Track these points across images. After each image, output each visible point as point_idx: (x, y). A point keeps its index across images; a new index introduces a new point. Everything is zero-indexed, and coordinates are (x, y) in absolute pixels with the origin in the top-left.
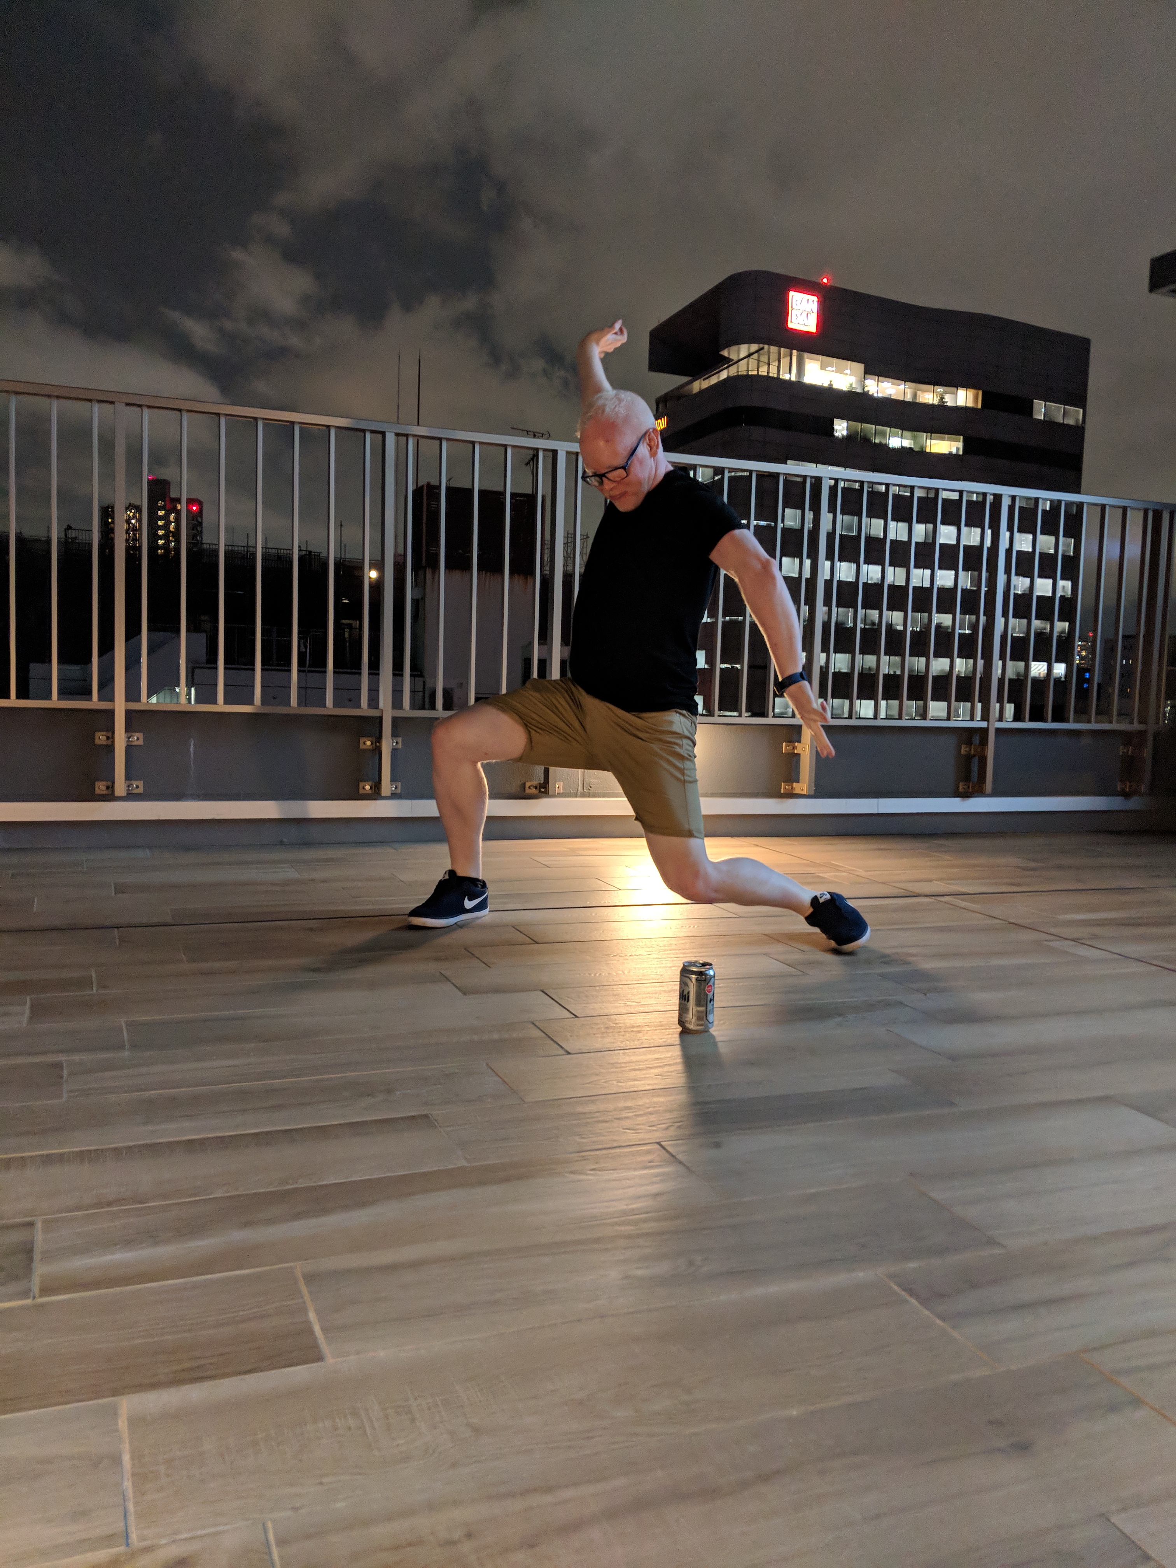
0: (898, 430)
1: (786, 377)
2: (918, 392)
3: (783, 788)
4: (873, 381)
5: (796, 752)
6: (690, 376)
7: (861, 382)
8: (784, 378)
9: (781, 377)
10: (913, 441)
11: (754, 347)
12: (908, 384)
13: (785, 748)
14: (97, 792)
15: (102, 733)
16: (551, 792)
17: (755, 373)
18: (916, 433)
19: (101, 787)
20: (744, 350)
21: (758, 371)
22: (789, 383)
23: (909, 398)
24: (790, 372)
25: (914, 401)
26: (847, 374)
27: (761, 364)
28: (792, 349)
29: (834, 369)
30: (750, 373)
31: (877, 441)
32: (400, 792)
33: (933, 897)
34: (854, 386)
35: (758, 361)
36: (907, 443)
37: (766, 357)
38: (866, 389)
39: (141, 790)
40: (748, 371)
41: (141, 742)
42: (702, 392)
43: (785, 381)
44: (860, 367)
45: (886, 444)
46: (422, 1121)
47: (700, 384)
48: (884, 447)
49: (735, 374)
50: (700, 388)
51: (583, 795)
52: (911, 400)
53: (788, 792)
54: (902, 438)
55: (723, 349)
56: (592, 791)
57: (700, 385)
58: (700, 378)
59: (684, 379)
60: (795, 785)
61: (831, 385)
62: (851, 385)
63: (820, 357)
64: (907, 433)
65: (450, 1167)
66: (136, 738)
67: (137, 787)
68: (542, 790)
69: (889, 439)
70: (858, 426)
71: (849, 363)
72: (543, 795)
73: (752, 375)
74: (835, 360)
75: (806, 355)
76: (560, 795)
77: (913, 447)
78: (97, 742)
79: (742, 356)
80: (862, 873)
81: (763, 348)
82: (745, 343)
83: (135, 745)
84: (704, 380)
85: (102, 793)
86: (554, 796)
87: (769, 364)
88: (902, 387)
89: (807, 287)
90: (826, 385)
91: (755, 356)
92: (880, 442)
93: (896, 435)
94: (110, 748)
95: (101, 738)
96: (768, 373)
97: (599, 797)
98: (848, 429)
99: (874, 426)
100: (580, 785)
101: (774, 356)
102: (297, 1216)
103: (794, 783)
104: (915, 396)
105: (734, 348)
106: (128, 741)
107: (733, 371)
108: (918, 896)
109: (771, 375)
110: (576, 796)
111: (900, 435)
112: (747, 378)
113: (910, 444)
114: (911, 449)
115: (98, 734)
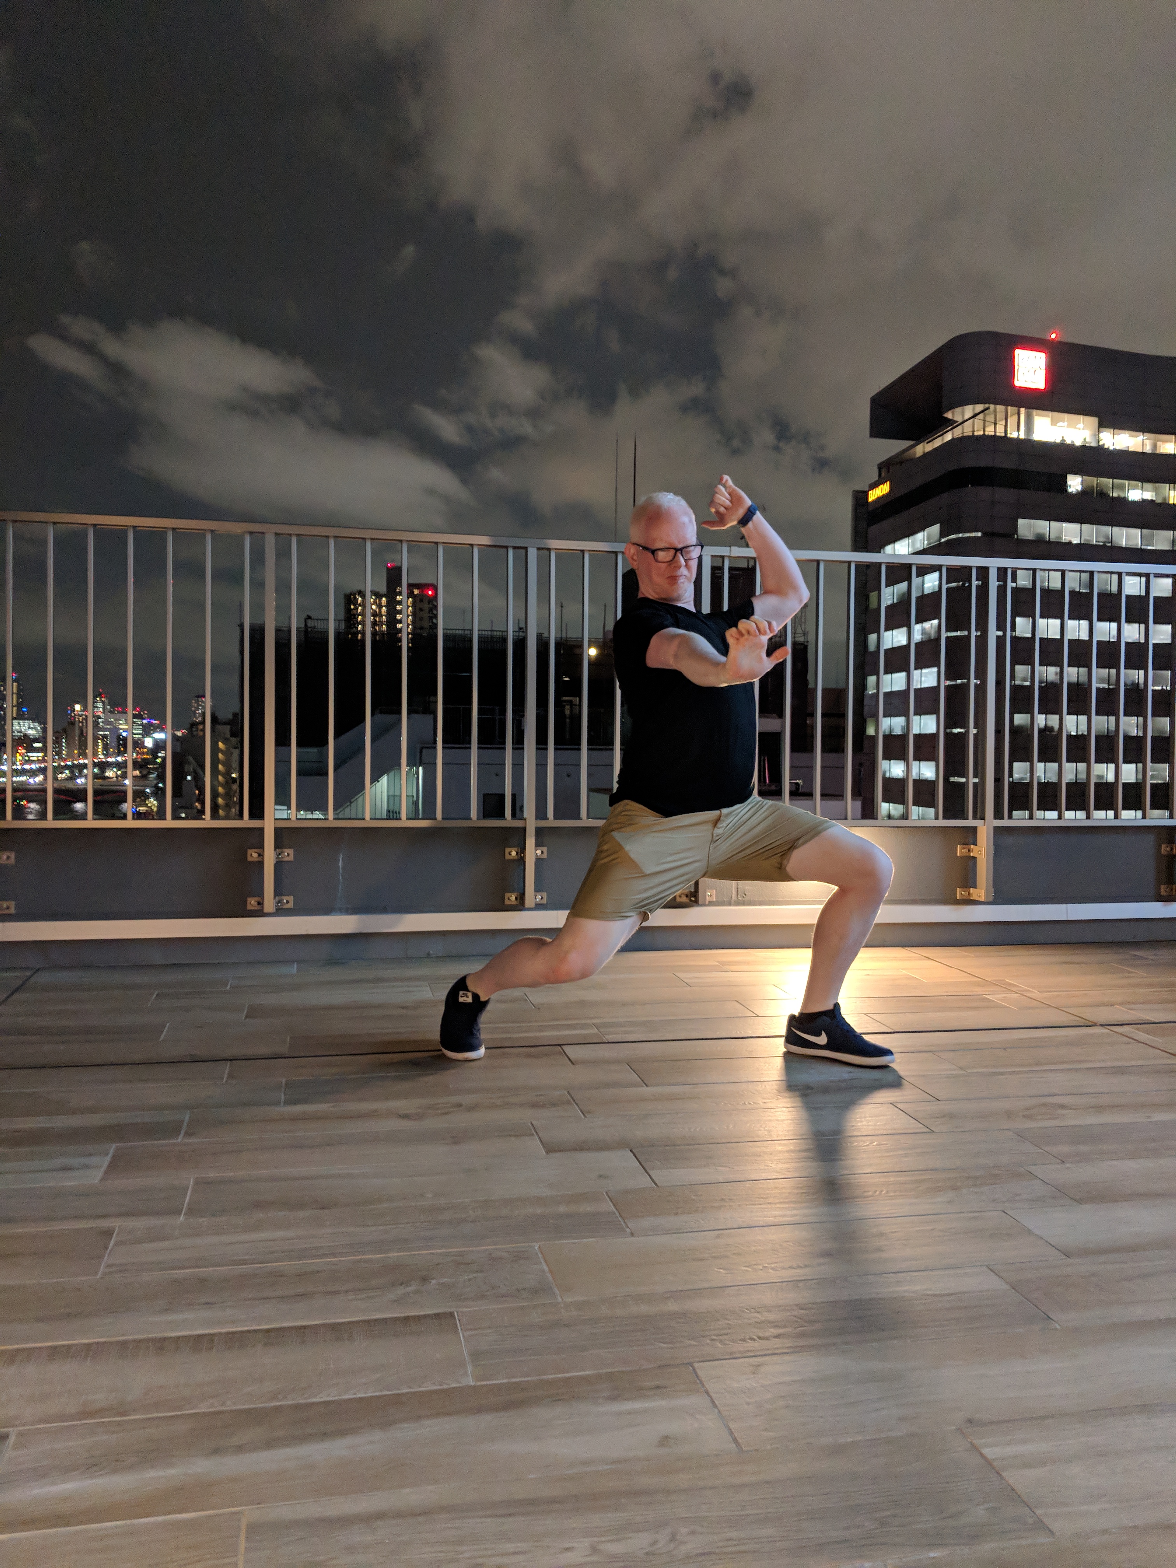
0: (1137, 482)
1: (1014, 435)
2: (1158, 443)
3: (960, 893)
4: (1109, 433)
5: (972, 855)
6: (914, 440)
7: (1095, 435)
8: (1012, 436)
9: (1009, 435)
10: (1154, 494)
11: (979, 407)
12: (1147, 436)
13: (960, 850)
14: (249, 907)
15: (254, 850)
16: (700, 902)
17: (981, 433)
18: (1157, 485)
19: (252, 903)
20: (969, 410)
21: (984, 431)
22: (1018, 440)
23: (1148, 449)
24: (1018, 430)
25: (1154, 452)
26: (1079, 429)
27: (987, 423)
28: (1019, 407)
29: (1066, 424)
30: (976, 434)
31: (1115, 495)
32: (545, 902)
33: (1109, 1027)
34: (1088, 440)
35: (984, 421)
36: (1148, 495)
37: (993, 416)
38: (1101, 443)
39: (290, 905)
40: (973, 431)
41: (291, 858)
42: (925, 455)
43: (1011, 439)
44: (1093, 421)
45: (1125, 497)
46: (444, 1320)
47: (924, 447)
48: (1123, 501)
49: (960, 436)
50: (924, 452)
51: (738, 903)
52: (1150, 452)
53: (964, 898)
54: (1142, 489)
55: (947, 411)
56: (747, 898)
57: (922, 449)
58: (923, 441)
59: (908, 443)
60: (972, 890)
61: (1063, 440)
62: (1085, 439)
63: (1050, 413)
64: (1147, 485)
65: (454, 1385)
66: (286, 854)
67: (288, 902)
68: (693, 899)
69: (1128, 492)
70: (1093, 481)
71: (1081, 417)
72: (694, 904)
73: (977, 436)
74: (1066, 416)
75: (1035, 412)
76: (711, 904)
77: (1154, 499)
78: (250, 859)
79: (966, 417)
80: (1035, 994)
81: (988, 408)
82: (969, 404)
83: (286, 861)
84: (928, 443)
85: (253, 908)
86: (704, 905)
87: (995, 424)
88: (1141, 437)
89: (1032, 343)
90: (1058, 441)
91: (981, 416)
92: (1119, 495)
93: (1136, 488)
94: (261, 864)
95: (253, 855)
96: (995, 432)
97: (754, 905)
98: (1082, 484)
99: (1111, 480)
100: (734, 892)
101: (1000, 416)
102: (269, 1444)
103: (971, 889)
104: (1155, 446)
105: (958, 410)
106: (277, 858)
107: (958, 432)
108: (1094, 1025)
109: (998, 434)
110: (730, 904)
111: (1140, 487)
112: (974, 439)
113: (1152, 496)
114: (1153, 501)
115: (249, 851)
